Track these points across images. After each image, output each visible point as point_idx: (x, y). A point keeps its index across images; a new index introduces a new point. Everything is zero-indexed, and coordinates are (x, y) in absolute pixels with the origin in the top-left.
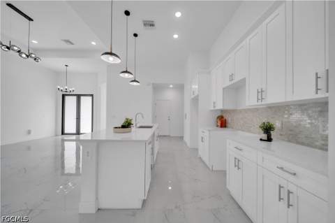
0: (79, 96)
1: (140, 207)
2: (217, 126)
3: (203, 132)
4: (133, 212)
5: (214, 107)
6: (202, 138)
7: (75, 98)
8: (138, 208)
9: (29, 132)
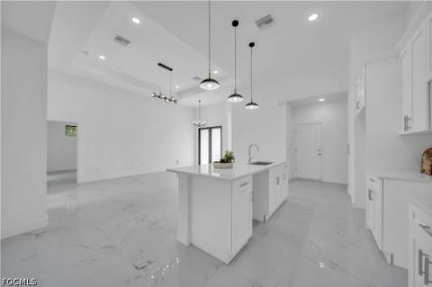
0: (210, 129)
1: (227, 263)
2: (423, 171)
3: (372, 180)
4: (218, 264)
5: (407, 128)
6: (370, 192)
7: (207, 130)
8: (224, 261)
9: (178, 162)
